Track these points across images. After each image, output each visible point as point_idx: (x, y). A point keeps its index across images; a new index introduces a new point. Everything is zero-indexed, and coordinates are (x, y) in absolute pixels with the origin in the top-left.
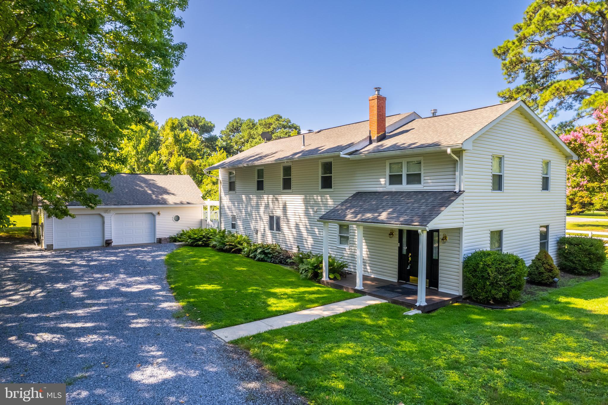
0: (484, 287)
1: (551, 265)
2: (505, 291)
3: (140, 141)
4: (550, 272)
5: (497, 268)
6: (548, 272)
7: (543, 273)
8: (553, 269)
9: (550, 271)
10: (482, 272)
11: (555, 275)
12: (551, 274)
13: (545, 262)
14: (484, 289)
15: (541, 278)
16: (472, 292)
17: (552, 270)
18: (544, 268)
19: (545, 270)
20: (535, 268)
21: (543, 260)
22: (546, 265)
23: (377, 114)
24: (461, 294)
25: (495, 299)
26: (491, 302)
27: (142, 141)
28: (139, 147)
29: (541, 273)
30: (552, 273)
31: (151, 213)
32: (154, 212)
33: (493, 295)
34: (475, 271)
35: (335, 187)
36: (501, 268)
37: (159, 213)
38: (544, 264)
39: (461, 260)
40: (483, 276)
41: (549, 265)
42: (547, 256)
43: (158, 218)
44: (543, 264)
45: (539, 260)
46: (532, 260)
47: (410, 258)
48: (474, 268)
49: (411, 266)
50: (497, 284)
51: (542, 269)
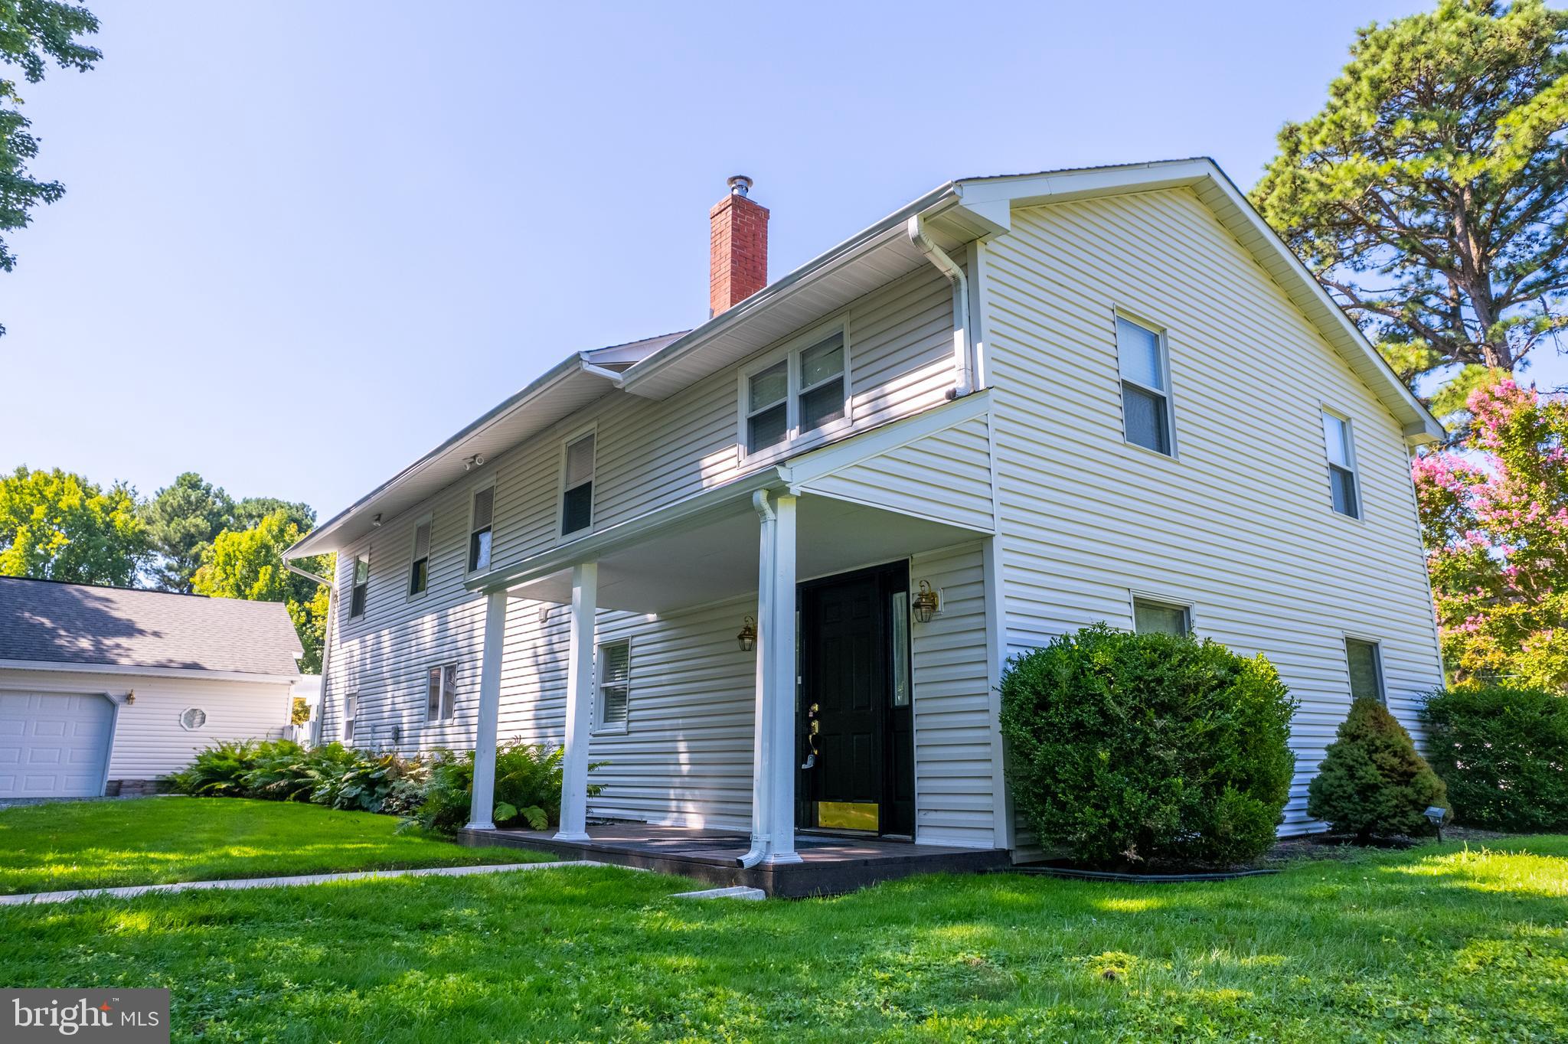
0: (1089, 776)
1: (1403, 754)
2: (1193, 795)
3: (257, 573)
4: (1407, 784)
5: (1139, 678)
6: (1399, 784)
7: (1375, 788)
8: (1414, 769)
9: (1407, 777)
10: (1072, 702)
11: (1429, 793)
12: (1409, 791)
13: (1378, 743)
14: (1092, 787)
15: (1372, 811)
16: (1042, 814)
17: (1413, 775)
18: (1380, 768)
19: (1384, 776)
20: (1341, 772)
21: (1370, 736)
22: (1386, 755)
23: (733, 252)
24: (1004, 844)
25: (1145, 838)
26: (1131, 854)
27: (261, 576)
28: (251, 588)
29: (1368, 791)
30: (1413, 786)
31: (104, 697)
32: (114, 691)
33: (1135, 816)
34: (1043, 705)
35: (599, 517)
36: (1159, 681)
37: (129, 698)
38: (1377, 750)
39: (996, 679)
40: (1078, 725)
41: (1395, 754)
42: (1381, 719)
43: (123, 712)
44: (1370, 752)
45: (1354, 738)
46: (1329, 748)
47: (815, 724)
48: (1037, 693)
49: (817, 759)
50: (1149, 759)
51: (1370, 773)
